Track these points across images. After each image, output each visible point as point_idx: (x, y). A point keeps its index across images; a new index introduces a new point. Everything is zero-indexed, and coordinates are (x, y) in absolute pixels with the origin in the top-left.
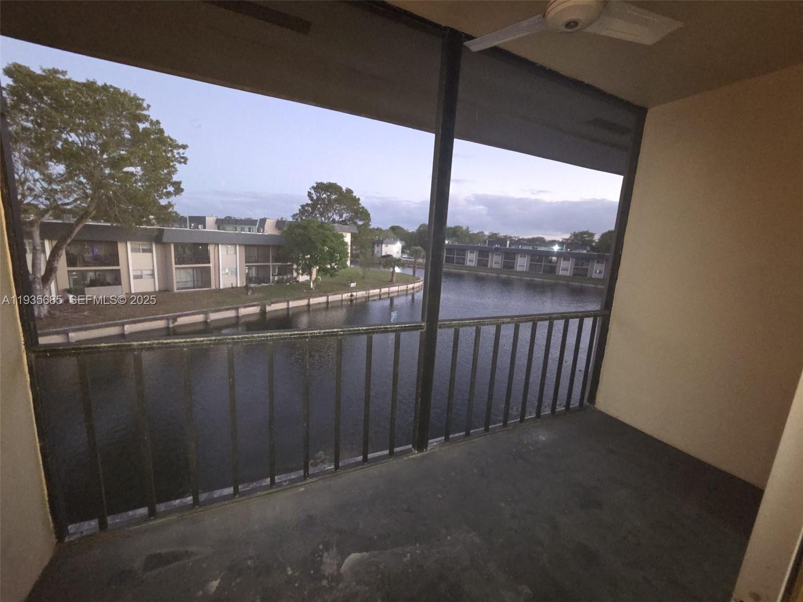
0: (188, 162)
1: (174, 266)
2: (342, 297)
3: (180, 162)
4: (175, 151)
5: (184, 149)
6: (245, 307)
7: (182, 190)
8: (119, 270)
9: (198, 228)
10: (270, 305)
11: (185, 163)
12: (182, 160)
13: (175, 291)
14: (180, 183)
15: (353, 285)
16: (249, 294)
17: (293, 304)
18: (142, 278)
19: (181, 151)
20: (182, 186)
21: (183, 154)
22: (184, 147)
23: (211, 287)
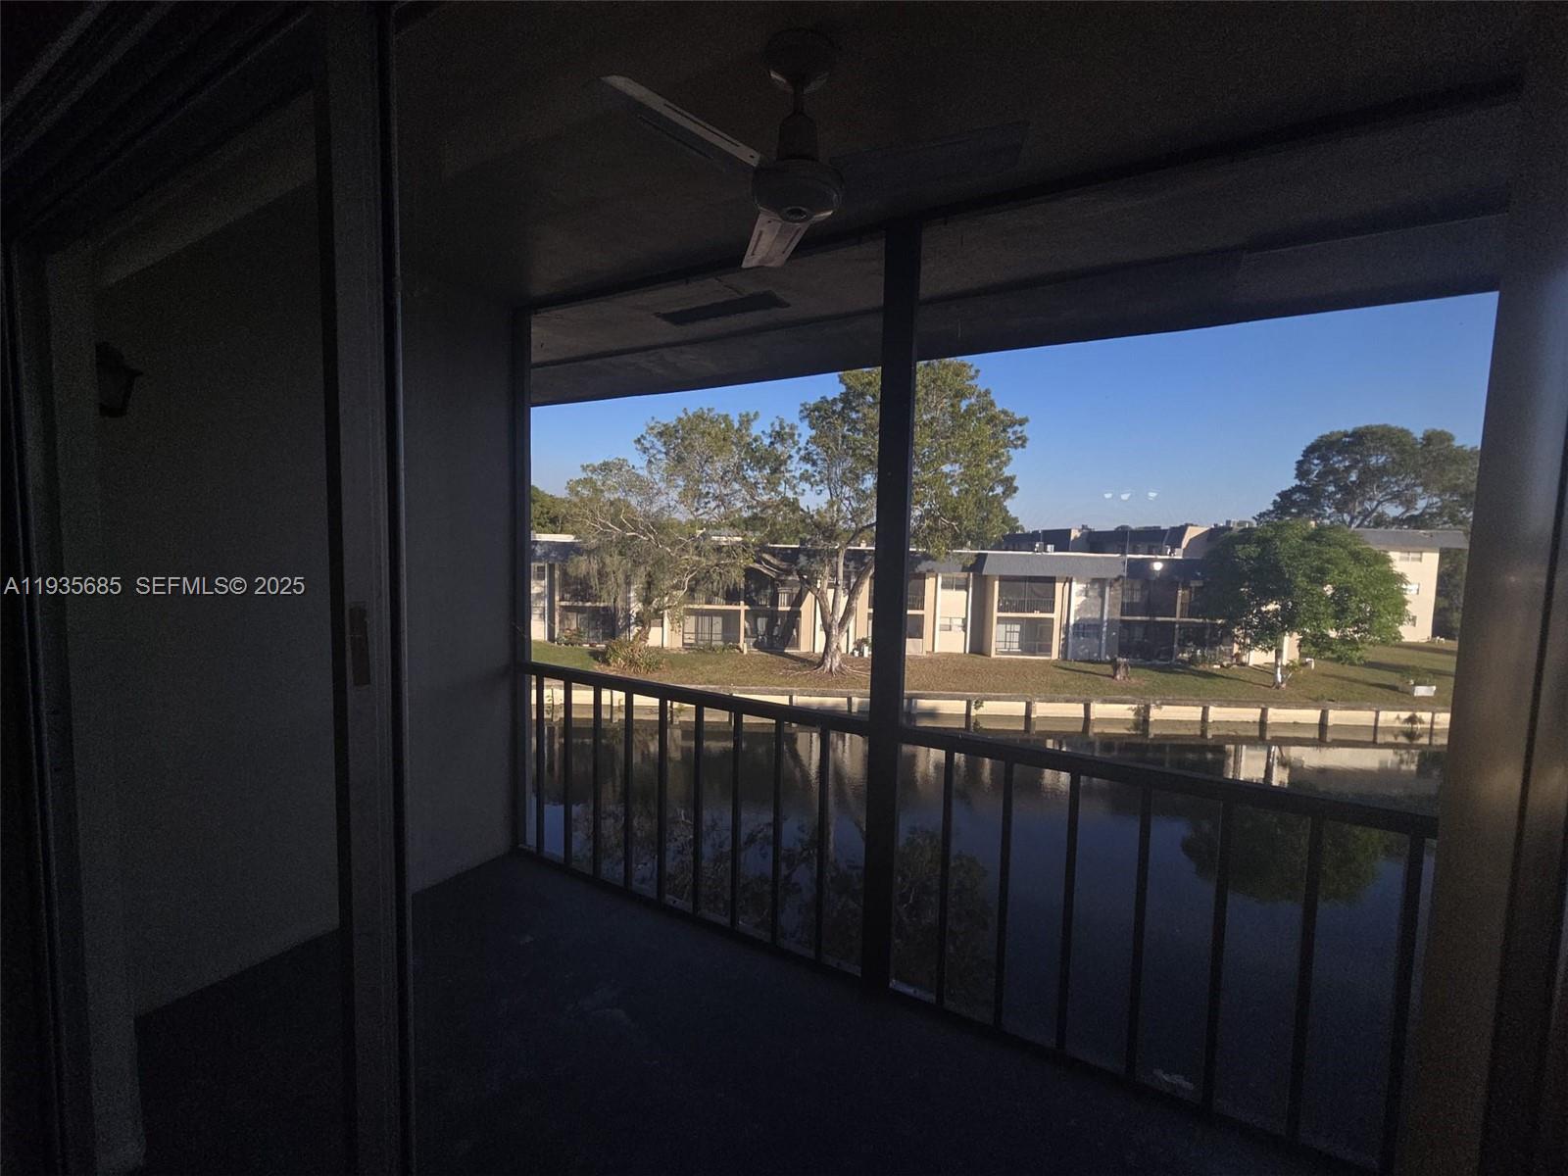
0: (1027, 444)
1: (996, 614)
2: (1377, 720)
3: (1016, 447)
4: (1010, 430)
5: (1020, 425)
6: (1105, 701)
7: (1016, 489)
8: (923, 616)
9: (1045, 551)
10: (1159, 707)
11: (1023, 446)
12: (1020, 442)
13: (993, 655)
14: (1011, 479)
15: (1421, 691)
16: (1118, 677)
17: (1216, 713)
18: (950, 630)
19: (1017, 428)
20: (1016, 483)
21: (1021, 432)
22: (1022, 422)
23: (1051, 655)
